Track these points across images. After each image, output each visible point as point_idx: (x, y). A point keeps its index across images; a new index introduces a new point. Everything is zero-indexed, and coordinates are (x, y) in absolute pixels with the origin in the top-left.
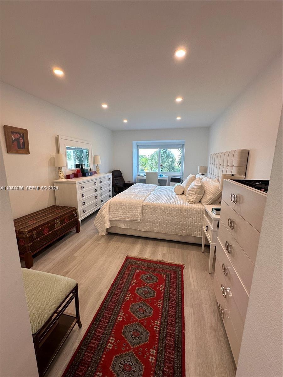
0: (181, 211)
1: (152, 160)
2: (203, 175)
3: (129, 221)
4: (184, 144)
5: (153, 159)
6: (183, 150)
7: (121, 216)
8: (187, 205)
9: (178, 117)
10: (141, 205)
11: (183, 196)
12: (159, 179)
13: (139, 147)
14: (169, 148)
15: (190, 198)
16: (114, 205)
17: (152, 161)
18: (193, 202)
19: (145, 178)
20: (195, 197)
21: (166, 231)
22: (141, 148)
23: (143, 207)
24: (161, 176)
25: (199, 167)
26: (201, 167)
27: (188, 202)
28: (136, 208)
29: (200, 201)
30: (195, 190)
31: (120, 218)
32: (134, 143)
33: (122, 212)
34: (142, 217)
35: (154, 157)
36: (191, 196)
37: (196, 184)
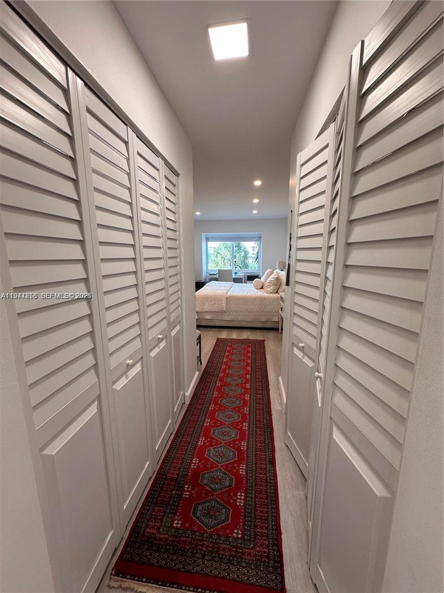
0: (261, 300)
1: (217, 255)
2: (282, 270)
3: (215, 312)
4: (261, 237)
5: (218, 253)
6: (260, 243)
7: (207, 307)
8: (266, 295)
9: (254, 210)
10: (226, 297)
11: (262, 290)
12: (233, 277)
13: (207, 239)
14: (243, 241)
15: (269, 289)
16: (199, 298)
17: (217, 257)
18: (271, 293)
19: (217, 276)
20: (272, 288)
21: (248, 319)
22: (211, 241)
23: (227, 298)
24: (236, 273)
25: (277, 262)
26: (279, 262)
27: (267, 293)
28: (221, 300)
29: (277, 292)
30: (273, 282)
31: (206, 310)
32: (203, 235)
33: (208, 304)
34: (226, 308)
35: (219, 251)
36: (269, 287)
37: (273, 277)
